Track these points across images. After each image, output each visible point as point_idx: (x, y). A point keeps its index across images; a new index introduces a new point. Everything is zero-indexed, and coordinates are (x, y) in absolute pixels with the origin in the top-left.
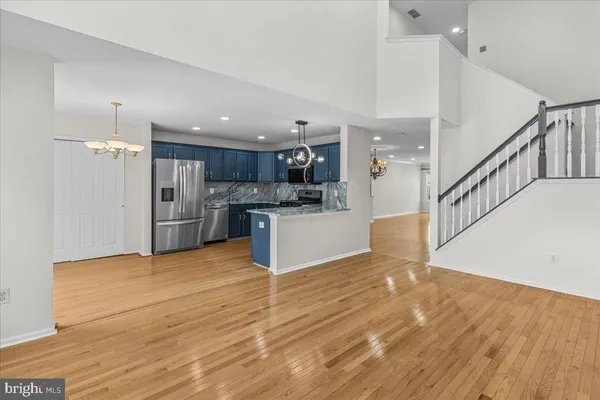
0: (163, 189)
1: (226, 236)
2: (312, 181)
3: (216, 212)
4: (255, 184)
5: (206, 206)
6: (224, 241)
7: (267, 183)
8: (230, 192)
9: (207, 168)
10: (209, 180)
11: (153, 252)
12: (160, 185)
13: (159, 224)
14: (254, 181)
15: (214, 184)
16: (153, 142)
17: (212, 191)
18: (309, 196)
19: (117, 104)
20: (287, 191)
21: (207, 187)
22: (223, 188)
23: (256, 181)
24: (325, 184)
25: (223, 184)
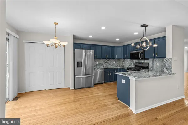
0: (78, 62)
1: (103, 82)
2: (144, 58)
3: (99, 72)
4: (114, 60)
5: (95, 69)
6: (102, 83)
7: (119, 59)
8: (104, 63)
9: (95, 53)
10: (96, 58)
11: (74, 88)
12: (77, 60)
13: (76, 76)
14: (114, 58)
15: (98, 60)
16: (74, 43)
17: (97, 63)
18: (140, 65)
19: (56, 24)
20: (128, 63)
21: (95, 61)
22: (102, 61)
23: (115, 59)
24: (151, 59)
25: (101, 60)
